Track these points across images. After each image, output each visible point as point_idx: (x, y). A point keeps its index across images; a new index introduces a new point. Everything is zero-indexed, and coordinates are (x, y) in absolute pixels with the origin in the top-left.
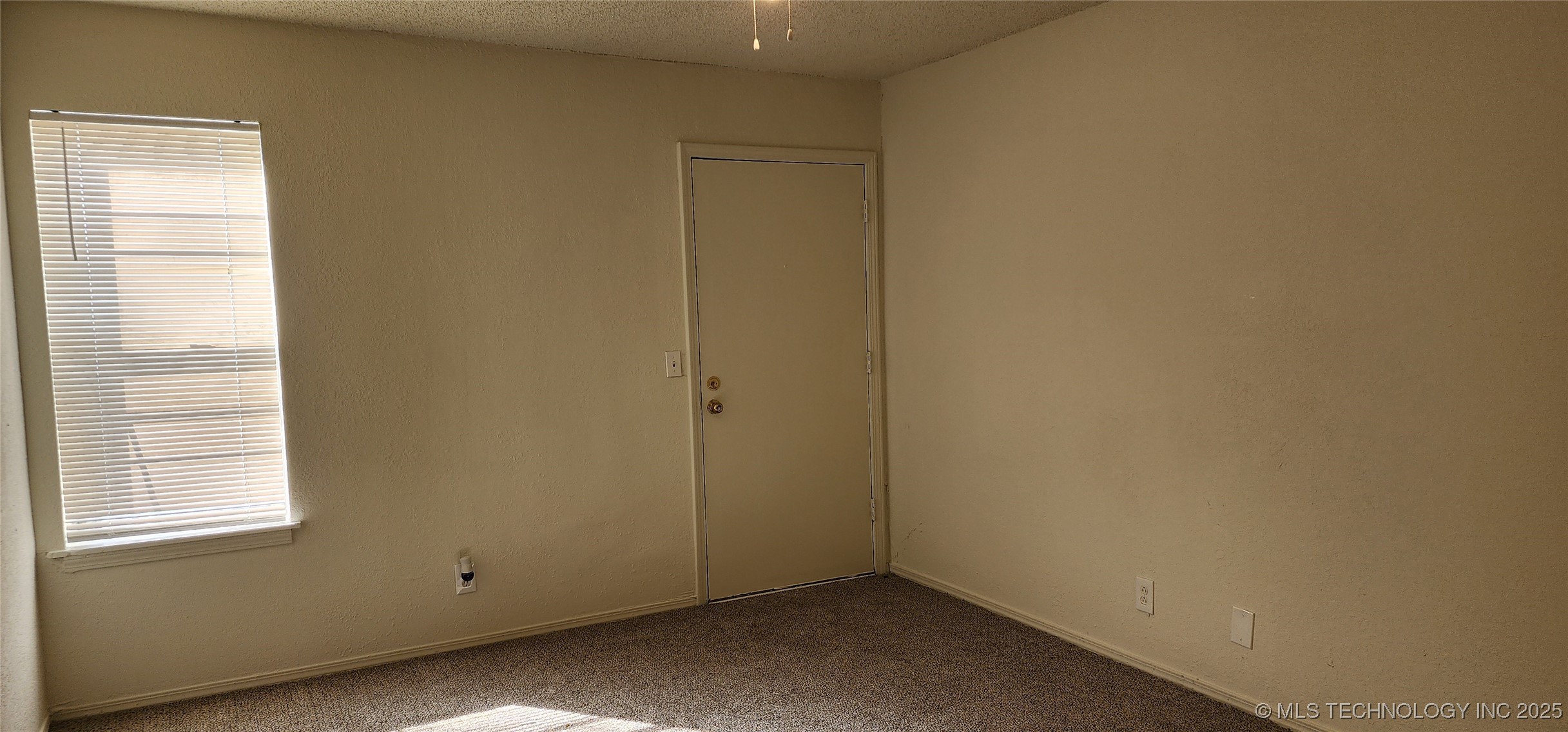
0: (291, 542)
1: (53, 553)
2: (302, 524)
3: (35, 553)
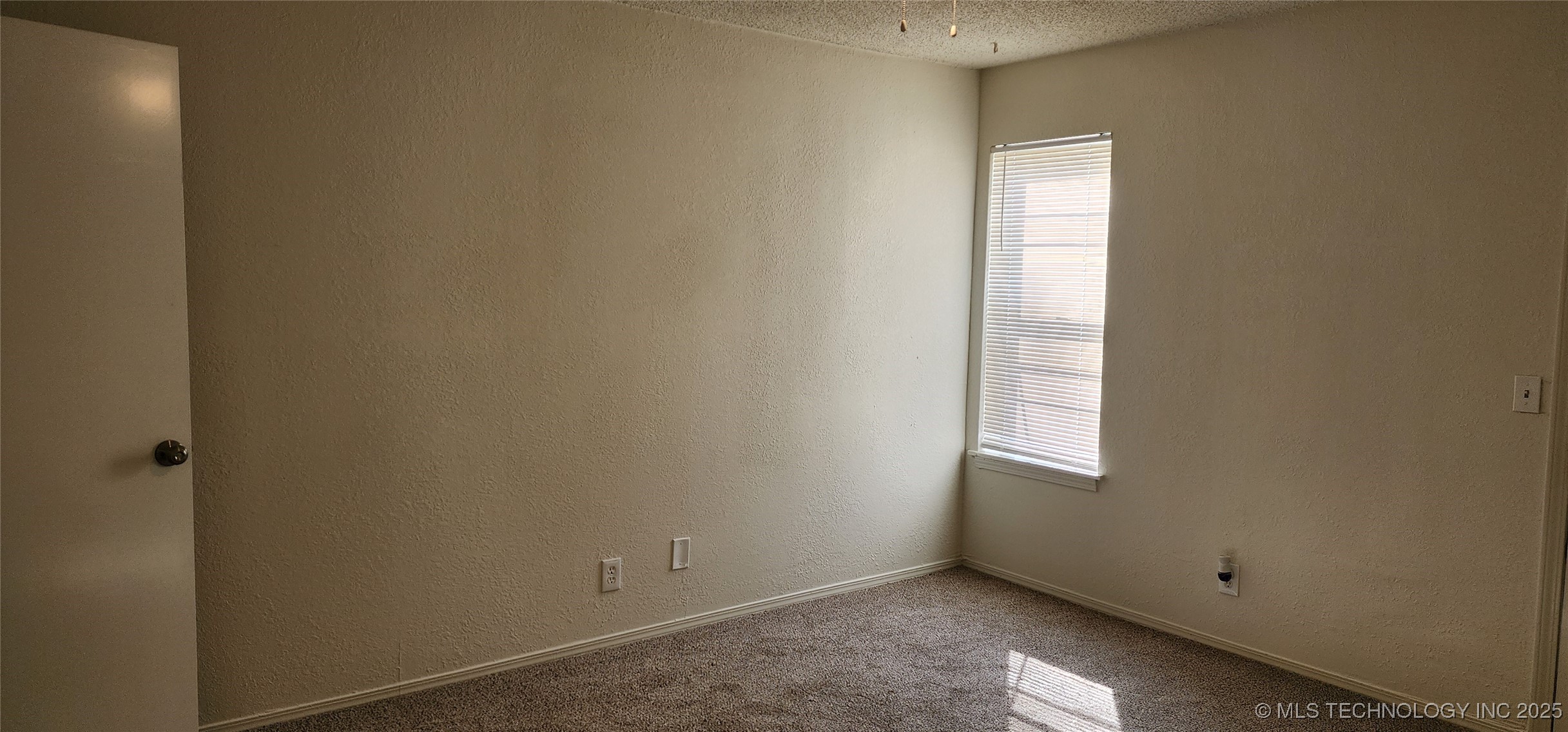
0: (1095, 490)
1: (970, 452)
2: (1103, 478)
3: (963, 449)
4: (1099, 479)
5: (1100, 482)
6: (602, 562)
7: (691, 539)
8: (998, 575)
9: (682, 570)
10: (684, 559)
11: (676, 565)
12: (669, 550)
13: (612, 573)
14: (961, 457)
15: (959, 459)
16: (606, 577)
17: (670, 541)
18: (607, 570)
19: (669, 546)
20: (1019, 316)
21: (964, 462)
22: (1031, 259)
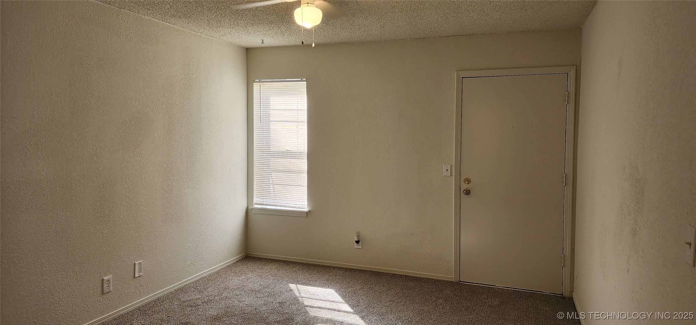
0: (306, 216)
1: (250, 207)
2: (309, 211)
3: (247, 206)
4: (308, 212)
5: (308, 213)
6: (103, 279)
7: (143, 261)
8: (265, 257)
9: (139, 277)
10: (140, 271)
11: (137, 275)
12: (133, 268)
13: (108, 283)
14: (246, 210)
15: (245, 211)
16: (105, 286)
17: (134, 263)
18: (105, 282)
19: (133, 266)
20: (270, 150)
21: (247, 212)
22: (274, 126)
